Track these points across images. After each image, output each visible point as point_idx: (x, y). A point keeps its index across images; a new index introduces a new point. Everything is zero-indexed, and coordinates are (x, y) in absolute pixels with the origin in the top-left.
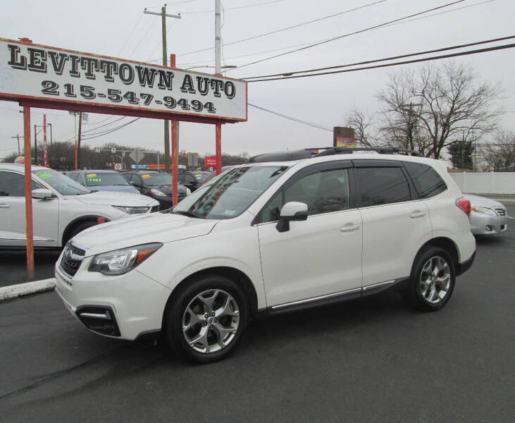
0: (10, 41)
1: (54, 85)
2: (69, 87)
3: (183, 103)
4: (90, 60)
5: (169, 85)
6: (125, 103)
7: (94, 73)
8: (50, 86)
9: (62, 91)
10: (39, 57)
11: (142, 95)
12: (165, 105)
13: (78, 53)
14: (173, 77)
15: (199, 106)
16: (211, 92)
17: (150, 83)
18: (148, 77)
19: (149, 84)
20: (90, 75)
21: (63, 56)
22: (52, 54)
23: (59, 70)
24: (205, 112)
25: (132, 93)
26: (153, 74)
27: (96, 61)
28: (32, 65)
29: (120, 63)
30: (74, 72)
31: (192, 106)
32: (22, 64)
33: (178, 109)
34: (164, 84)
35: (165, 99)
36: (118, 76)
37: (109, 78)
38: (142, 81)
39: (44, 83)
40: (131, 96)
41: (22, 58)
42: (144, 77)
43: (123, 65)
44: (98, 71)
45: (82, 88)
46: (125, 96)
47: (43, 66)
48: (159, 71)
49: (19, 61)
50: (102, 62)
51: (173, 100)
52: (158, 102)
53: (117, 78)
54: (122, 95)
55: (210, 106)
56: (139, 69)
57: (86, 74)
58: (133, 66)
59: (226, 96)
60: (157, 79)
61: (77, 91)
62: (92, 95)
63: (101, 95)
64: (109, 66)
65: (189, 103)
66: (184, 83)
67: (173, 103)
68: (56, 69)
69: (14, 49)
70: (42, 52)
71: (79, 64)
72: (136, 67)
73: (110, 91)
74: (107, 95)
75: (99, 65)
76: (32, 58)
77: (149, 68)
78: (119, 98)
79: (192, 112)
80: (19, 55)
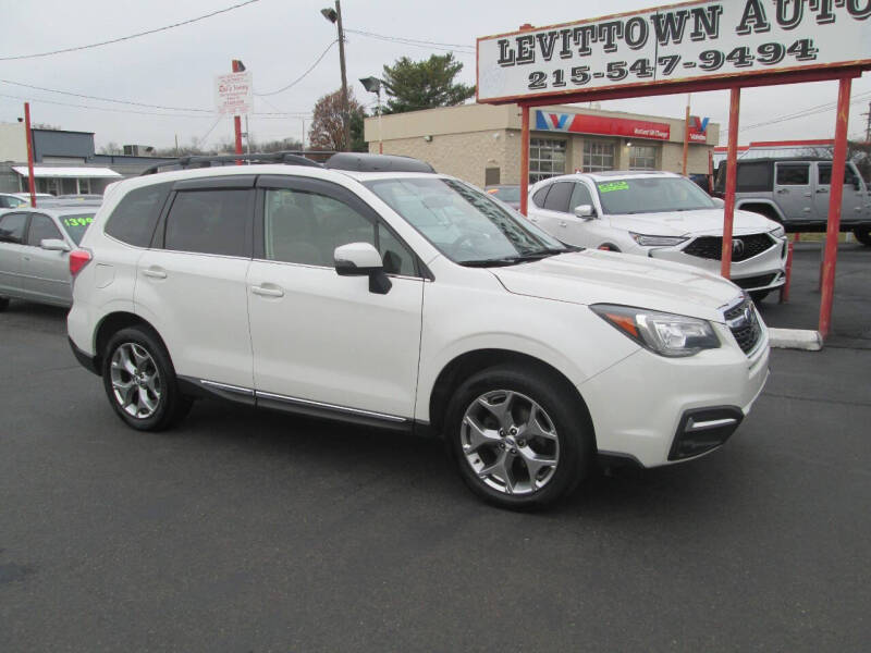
0: (499, 36)
1: (542, 75)
2: (558, 74)
3: (741, 55)
4: (584, 29)
5: (712, 30)
6: (632, 79)
7: (591, 45)
8: (537, 79)
9: (550, 80)
10: (527, 46)
11: (661, 60)
12: (701, 66)
13: (569, 24)
14: (721, 13)
15: (778, 52)
16: (809, 16)
17: (677, 35)
18: (673, 28)
19: (674, 38)
20: (585, 51)
21: (552, 34)
22: (540, 37)
23: (547, 55)
24: (789, 62)
25: (643, 62)
26: (681, 19)
27: (592, 28)
28: (520, 58)
29: (625, 20)
30: (566, 53)
31: (759, 56)
32: (510, 60)
33: (728, 69)
34: (704, 30)
35: (703, 56)
36: (623, 40)
37: (610, 47)
38: (661, 36)
39: (531, 77)
40: (642, 67)
41: (511, 51)
42: (666, 29)
43: (629, 23)
44: (595, 41)
45: (574, 70)
46: (633, 68)
47: (532, 54)
48: (693, 11)
49: (508, 57)
50: (601, 26)
51: (717, 54)
52: (688, 65)
53: (621, 43)
54: (627, 68)
55: (804, 48)
56: (656, 19)
57: (580, 51)
58: (646, 17)
59: (850, 16)
60: (690, 25)
61: (567, 77)
62: (586, 78)
63: (598, 75)
64: (609, 30)
65: (754, 52)
66: (746, 16)
67: (718, 59)
68: (545, 54)
69: (503, 44)
70: (530, 38)
71: (572, 39)
72: (652, 18)
73: (610, 66)
74: (606, 73)
75: (596, 31)
76: (521, 48)
77: (674, 11)
78: (622, 74)
79: (758, 67)
80: (508, 49)
